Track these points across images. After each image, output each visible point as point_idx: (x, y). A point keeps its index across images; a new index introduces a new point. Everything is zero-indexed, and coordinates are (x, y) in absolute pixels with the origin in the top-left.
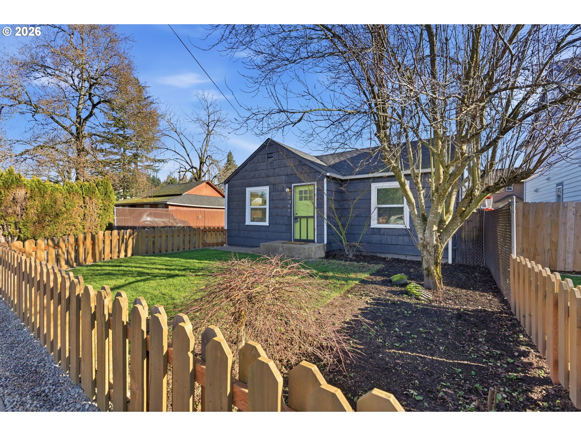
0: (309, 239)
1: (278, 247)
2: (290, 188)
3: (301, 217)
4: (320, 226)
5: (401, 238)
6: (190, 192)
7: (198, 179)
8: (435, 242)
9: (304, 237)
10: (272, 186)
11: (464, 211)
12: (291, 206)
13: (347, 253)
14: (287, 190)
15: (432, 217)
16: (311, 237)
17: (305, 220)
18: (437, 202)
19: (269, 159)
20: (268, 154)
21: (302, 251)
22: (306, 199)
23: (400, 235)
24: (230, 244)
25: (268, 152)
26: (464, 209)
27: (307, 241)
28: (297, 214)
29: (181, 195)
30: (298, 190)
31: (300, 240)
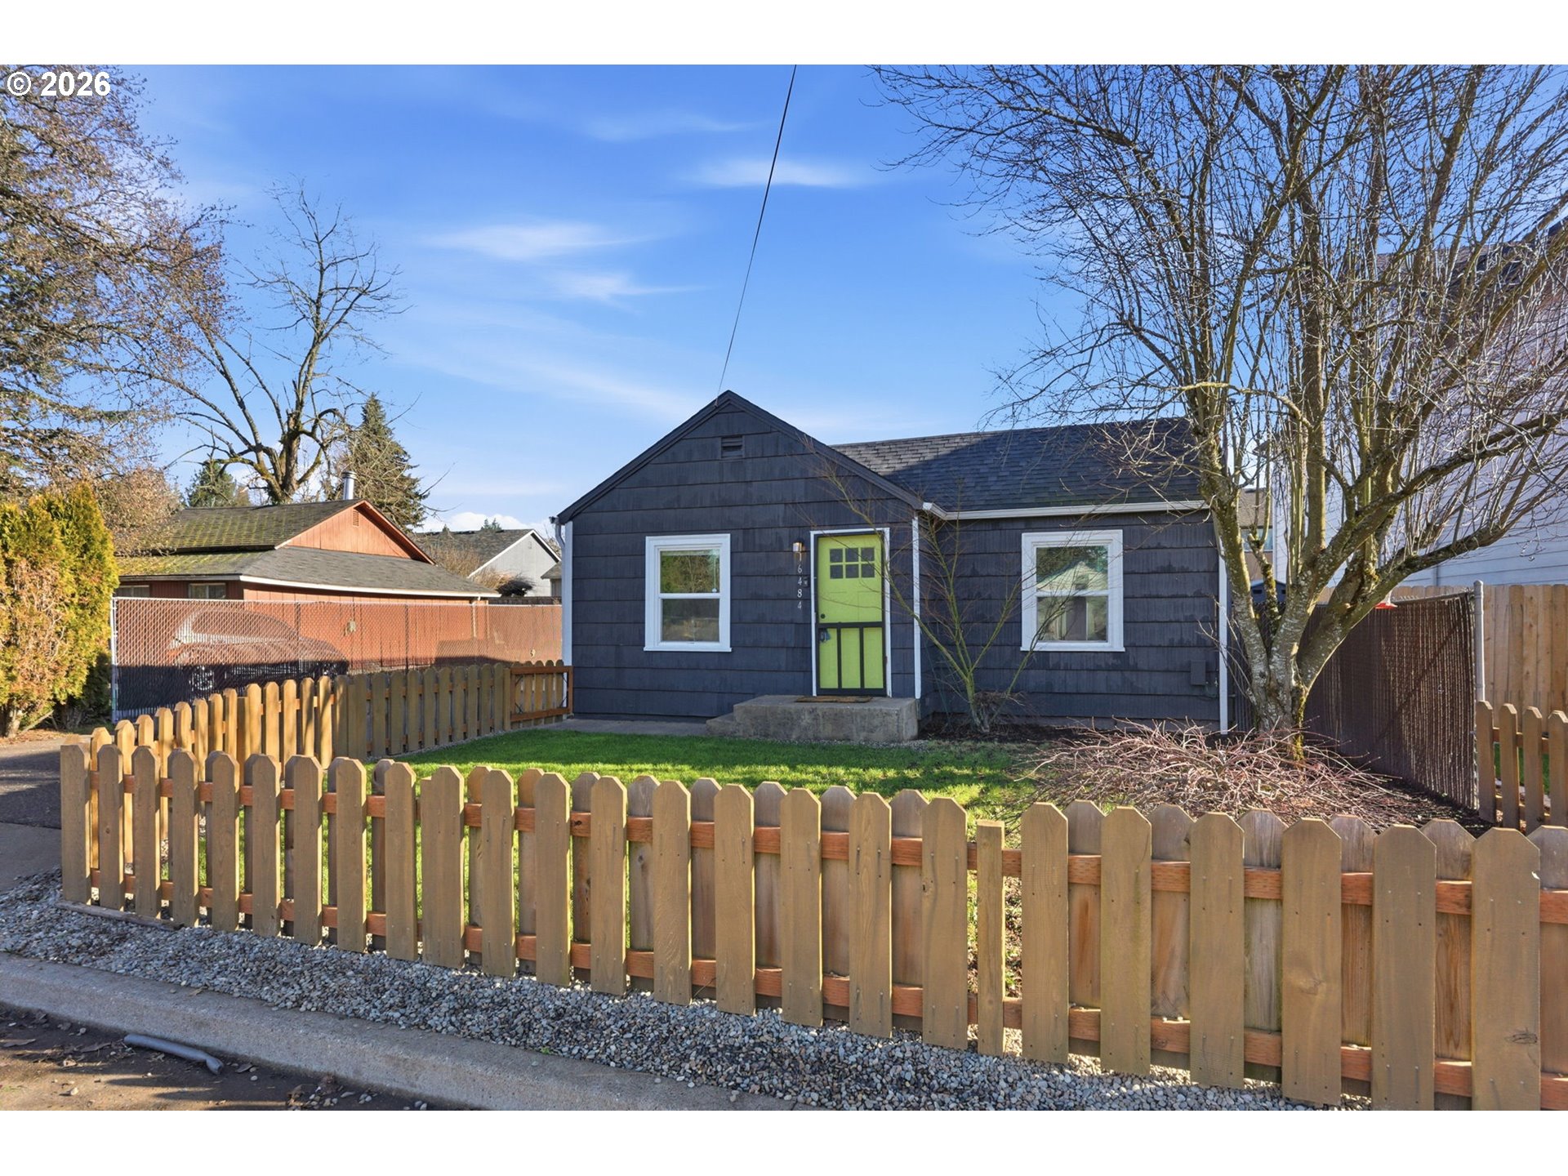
0: (866, 687)
1: (799, 713)
2: (805, 543)
3: (839, 627)
4: (902, 647)
5: (1101, 675)
6: (302, 539)
7: (278, 490)
8: (1294, 683)
9: (851, 681)
10: (740, 533)
11: (1350, 610)
12: (807, 598)
13: (978, 721)
14: (797, 546)
15: (1292, 624)
16: (874, 681)
17: (855, 633)
18: (1309, 591)
19: (727, 454)
20: (723, 438)
21: (876, 722)
22: (852, 572)
23: (1098, 669)
24: (580, 714)
25: (726, 433)
26: (1348, 606)
27: (864, 693)
28: (823, 616)
29: (271, 548)
30: (827, 546)
31: (840, 692)
